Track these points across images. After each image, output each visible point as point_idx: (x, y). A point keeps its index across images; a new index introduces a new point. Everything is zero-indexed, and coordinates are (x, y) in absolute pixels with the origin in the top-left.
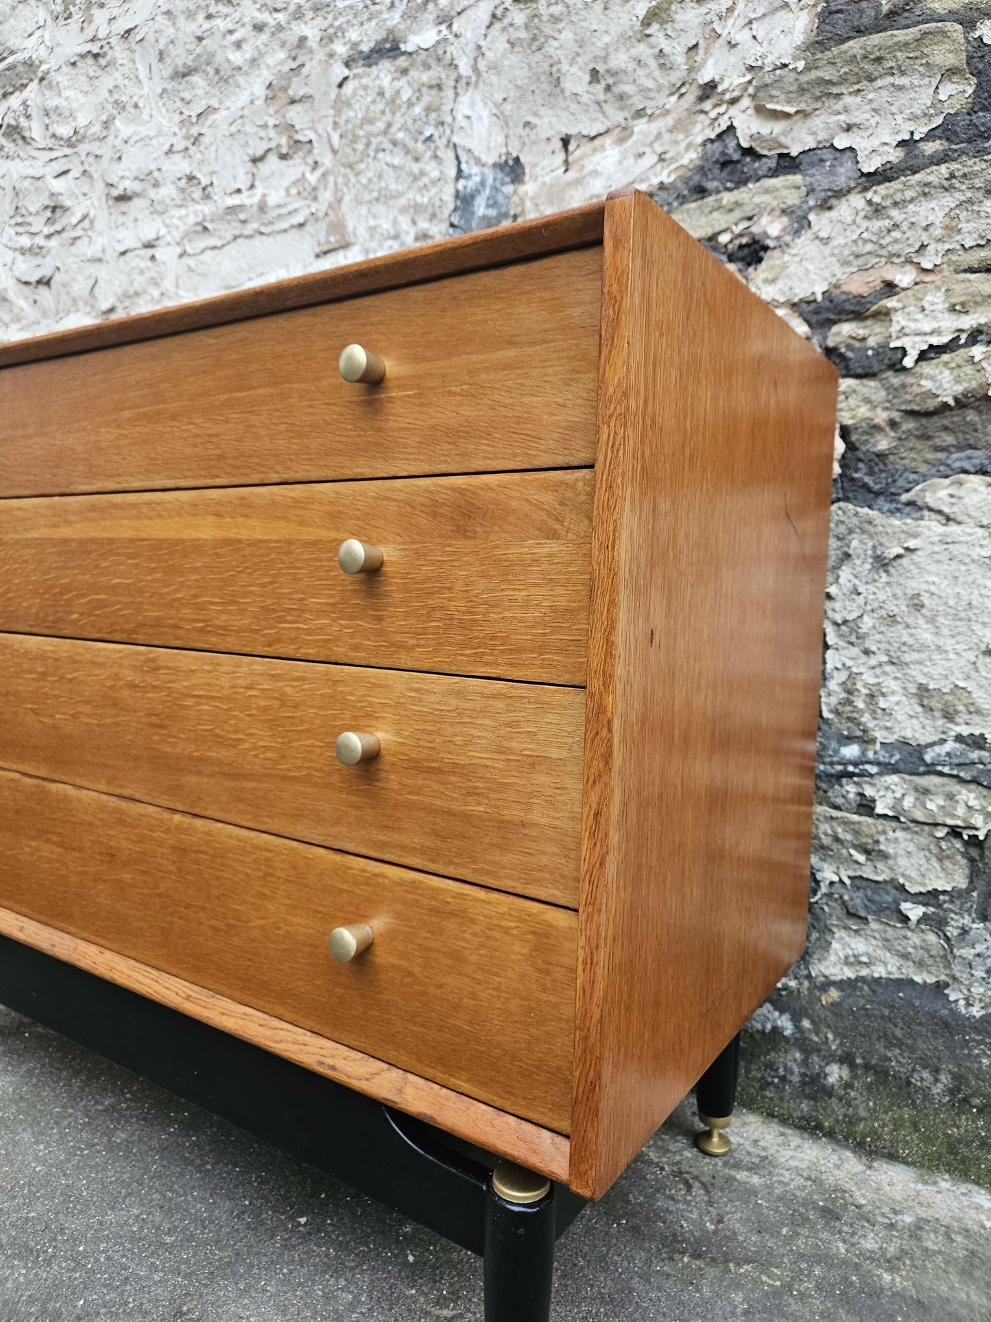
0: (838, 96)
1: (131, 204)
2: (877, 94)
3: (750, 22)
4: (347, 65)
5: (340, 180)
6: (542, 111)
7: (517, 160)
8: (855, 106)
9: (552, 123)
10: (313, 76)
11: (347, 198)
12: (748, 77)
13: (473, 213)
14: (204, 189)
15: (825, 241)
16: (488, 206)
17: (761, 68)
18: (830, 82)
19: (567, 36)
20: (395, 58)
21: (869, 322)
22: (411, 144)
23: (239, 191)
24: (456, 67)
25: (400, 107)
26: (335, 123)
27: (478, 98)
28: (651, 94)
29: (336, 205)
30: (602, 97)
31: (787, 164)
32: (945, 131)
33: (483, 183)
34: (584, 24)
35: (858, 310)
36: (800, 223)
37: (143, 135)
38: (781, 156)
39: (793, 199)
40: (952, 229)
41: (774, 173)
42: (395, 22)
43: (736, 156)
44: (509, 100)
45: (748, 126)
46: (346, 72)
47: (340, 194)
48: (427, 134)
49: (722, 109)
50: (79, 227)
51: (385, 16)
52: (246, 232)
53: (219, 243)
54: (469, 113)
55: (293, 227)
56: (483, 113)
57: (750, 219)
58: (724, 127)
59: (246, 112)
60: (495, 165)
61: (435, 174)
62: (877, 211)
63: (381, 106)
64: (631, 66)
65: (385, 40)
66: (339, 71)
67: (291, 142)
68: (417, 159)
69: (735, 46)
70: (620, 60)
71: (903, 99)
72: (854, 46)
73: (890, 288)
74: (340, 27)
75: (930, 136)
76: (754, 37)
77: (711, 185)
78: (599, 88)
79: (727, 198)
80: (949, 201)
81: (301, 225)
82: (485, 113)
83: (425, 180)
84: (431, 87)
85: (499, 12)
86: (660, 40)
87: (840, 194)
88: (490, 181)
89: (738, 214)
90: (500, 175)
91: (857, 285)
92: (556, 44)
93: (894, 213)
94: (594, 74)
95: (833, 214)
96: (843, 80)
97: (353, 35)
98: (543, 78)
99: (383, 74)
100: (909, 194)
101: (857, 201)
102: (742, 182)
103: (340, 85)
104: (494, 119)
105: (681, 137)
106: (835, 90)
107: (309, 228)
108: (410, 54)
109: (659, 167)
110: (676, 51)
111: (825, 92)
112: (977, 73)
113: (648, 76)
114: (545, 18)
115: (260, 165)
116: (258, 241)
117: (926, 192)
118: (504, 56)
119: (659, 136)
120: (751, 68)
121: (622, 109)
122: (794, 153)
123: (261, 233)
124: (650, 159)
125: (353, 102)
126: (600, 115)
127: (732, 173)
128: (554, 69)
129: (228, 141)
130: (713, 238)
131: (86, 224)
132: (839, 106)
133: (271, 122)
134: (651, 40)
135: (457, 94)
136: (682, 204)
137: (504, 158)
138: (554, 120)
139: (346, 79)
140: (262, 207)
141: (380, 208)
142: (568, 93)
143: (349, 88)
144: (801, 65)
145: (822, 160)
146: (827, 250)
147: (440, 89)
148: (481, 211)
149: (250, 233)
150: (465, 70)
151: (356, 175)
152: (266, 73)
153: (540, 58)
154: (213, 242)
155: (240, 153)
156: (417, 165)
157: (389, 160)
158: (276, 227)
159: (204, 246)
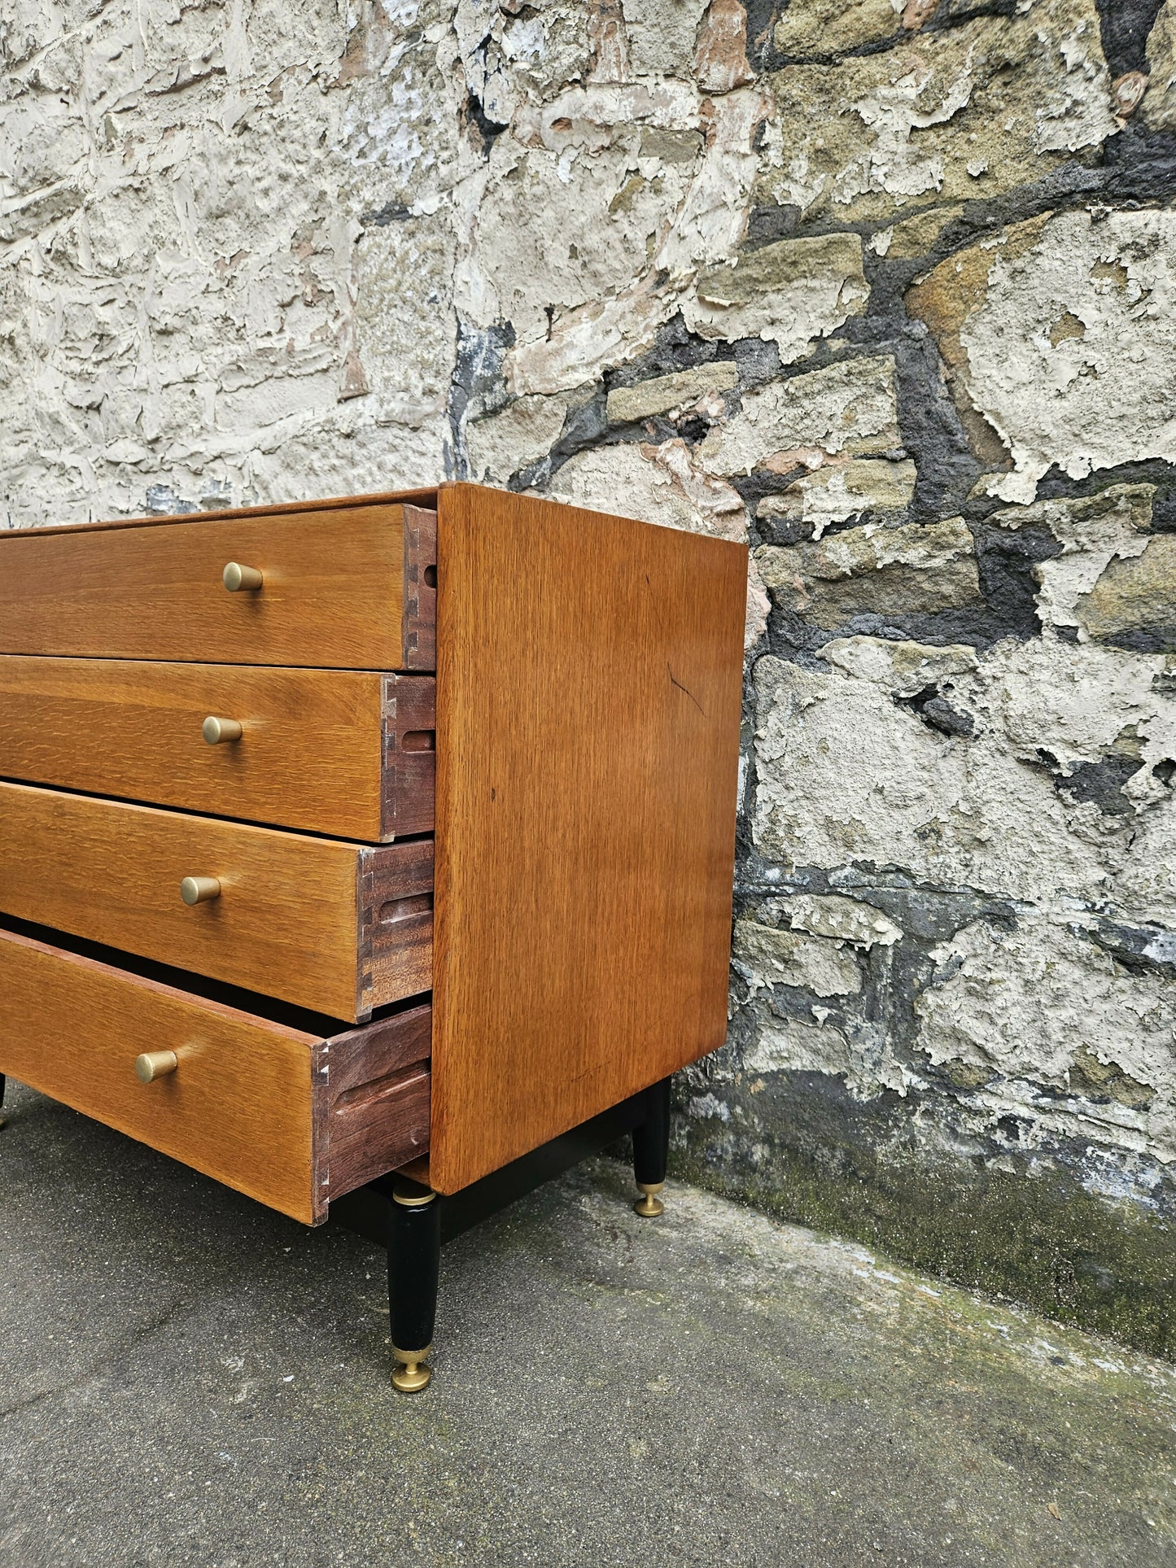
0: (764, 293)
1: (172, 338)
2: (794, 292)
3: (696, 217)
4: (362, 223)
5: (358, 331)
6: (530, 281)
7: (509, 324)
8: (777, 302)
9: (539, 293)
10: (332, 230)
11: (364, 349)
12: (694, 269)
13: (472, 372)
14: (238, 331)
15: (754, 423)
16: (484, 367)
17: (704, 262)
18: (756, 280)
19: (549, 214)
20: (404, 220)
21: (788, 498)
22: (418, 303)
23: (269, 334)
24: (455, 235)
25: (409, 268)
26: (353, 276)
27: (475, 265)
28: (619, 275)
29: (355, 355)
30: (579, 272)
31: (725, 350)
32: (847, 331)
33: (480, 345)
34: (563, 204)
35: (778, 485)
36: (734, 407)
37: (181, 273)
38: (720, 341)
39: (728, 383)
40: (850, 420)
41: (715, 358)
42: (403, 186)
43: (684, 340)
44: (502, 269)
45: (694, 315)
46: (362, 230)
47: (358, 344)
48: (432, 295)
49: (672, 297)
50: (125, 356)
51: (394, 179)
52: (276, 375)
53: (253, 384)
54: (467, 279)
55: (317, 371)
56: (479, 279)
57: (695, 398)
58: (673, 314)
59: (273, 259)
60: (490, 329)
61: (439, 333)
62: (792, 400)
63: (393, 265)
64: (602, 247)
65: (395, 203)
66: (355, 229)
67: (315, 291)
68: (423, 318)
69: (684, 238)
70: (593, 240)
71: (815, 299)
72: (775, 249)
73: (802, 470)
74: (355, 186)
75: (835, 334)
76: (699, 232)
77: (665, 365)
79: (677, 378)
80: (848, 394)
81: (325, 371)
82: (481, 280)
83: (431, 338)
84: (435, 251)
85: (491, 186)
86: (624, 225)
87: (764, 382)
88: (486, 344)
89: (684, 394)
90: (495, 339)
91: (779, 465)
92: (539, 221)
93: (805, 403)
94: (573, 249)
95: (759, 399)
96: (767, 279)
97: (367, 194)
98: (529, 251)
99: (394, 233)
100: (817, 387)
101: (777, 389)
102: (688, 365)
103: (357, 241)
104: (489, 285)
105: (640, 318)
106: (761, 288)
107: (332, 373)
108: (417, 218)
109: (623, 344)
110: (638, 237)
111: (752, 288)
112: (872, 282)
113: (616, 258)
114: (528, 197)
115: (287, 309)
116: (287, 382)
117: (830, 386)
118: (496, 228)
119: (623, 316)
120: (695, 262)
121: (596, 285)
122: (730, 341)
123: (290, 376)
124: (615, 337)
125: (368, 258)
126: (579, 288)
127: (681, 355)
128: (538, 244)
129: (258, 287)
130: (665, 414)
131: (131, 354)
132: (764, 302)
133: (297, 271)
134: (617, 224)
135: (456, 260)
136: (642, 379)
137: (498, 322)
138: (540, 290)
139: (361, 235)
140: (290, 351)
141: (392, 361)
142: (551, 267)
143: (365, 243)
144: (734, 261)
145: (751, 350)
146: (755, 432)
147: (442, 254)
148: (478, 371)
149: (280, 374)
150: (463, 238)
151: (372, 327)
152: (291, 223)
153: (526, 233)
154: (247, 381)
155: (269, 298)
156: (424, 323)
157: (400, 316)
158: (303, 371)
159: (239, 384)
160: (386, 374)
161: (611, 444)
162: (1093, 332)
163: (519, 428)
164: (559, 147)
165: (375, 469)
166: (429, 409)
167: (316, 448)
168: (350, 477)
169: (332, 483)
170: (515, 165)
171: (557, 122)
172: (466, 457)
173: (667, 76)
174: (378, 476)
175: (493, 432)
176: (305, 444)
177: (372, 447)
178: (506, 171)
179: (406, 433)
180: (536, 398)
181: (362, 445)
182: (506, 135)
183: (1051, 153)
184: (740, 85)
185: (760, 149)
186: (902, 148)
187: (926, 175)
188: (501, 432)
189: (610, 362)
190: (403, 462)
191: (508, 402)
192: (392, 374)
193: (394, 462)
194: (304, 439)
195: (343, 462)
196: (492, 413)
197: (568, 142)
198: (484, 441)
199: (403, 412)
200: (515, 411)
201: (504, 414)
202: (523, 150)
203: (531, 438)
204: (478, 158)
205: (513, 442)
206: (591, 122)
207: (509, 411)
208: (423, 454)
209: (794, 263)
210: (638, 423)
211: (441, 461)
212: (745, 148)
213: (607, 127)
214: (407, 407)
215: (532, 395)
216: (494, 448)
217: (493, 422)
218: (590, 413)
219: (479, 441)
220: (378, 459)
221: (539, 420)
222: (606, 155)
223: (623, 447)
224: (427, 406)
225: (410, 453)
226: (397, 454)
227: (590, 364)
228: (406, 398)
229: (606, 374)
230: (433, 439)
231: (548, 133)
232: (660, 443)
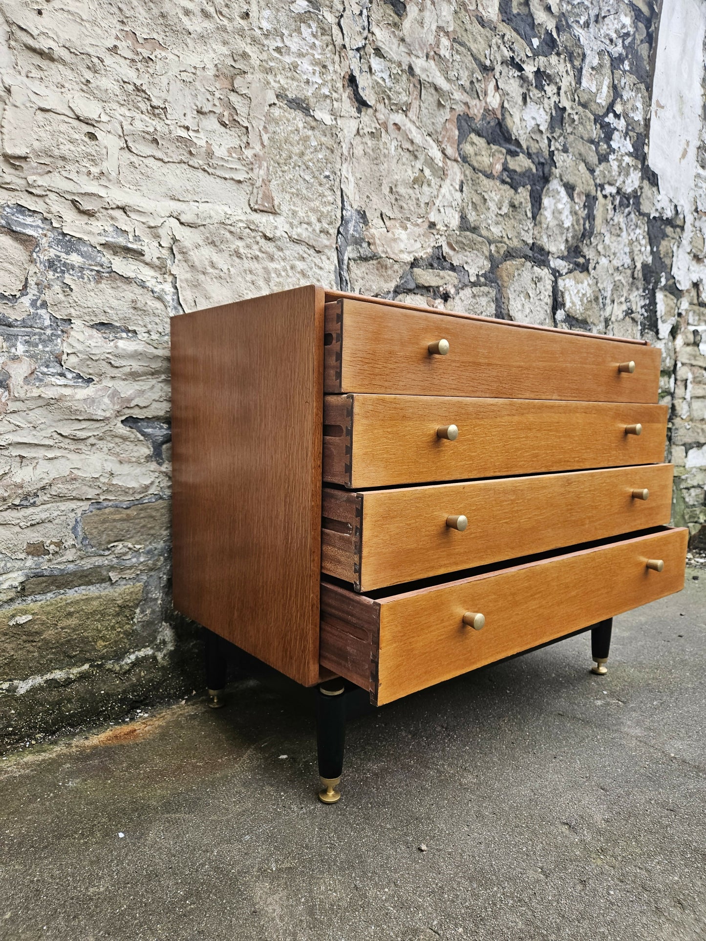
0: (466, 250)
2: (473, 255)
4: (277, 96)
5: (271, 168)
6: (373, 194)
7: (364, 212)
8: (469, 256)
11: (274, 182)
12: (445, 229)
13: (348, 231)
15: (462, 301)
16: (354, 231)
18: (464, 244)
20: (307, 115)
22: (317, 173)
23: (187, 128)
24: (342, 147)
25: (310, 148)
26: (265, 127)
27: (350, 170)
29: (267, 183)
30: (393, 202)
31: (453, 268)
32: (484, 275)
33: (351, 216)
36: (457, 292)
38: (451, 263)
39: (456, 282)
41: (450, 269)
42: (309, 95)
43: (441, 257)
44: (362, 180)
45: (446, 249)
46: (276, 102)
47: (270, 177)
48: (327, 173)
49: (439, 237)
51: (302, 86)
52: (191, 163)
53: (166, 160)
54: (347, 176)
55: (232, 179)
57: (446, 284)
58: (439, 244)
59: (198, 72)
60: (356, 210)
61: (330, 199)
63: (297, 138)
64: (407, 197)
65: (304, 101)
66: (271, 97)
67: (231, 119)
68: (321, 185)
70: (402, 190)
71: (478, 259)
74: (273, 68)
76: (445, 213)
77: (435, 265)
78: (393, 197)
81: (239, 182)
82: (353, 180)
84: (328, 148)
85: (361, 132)
86: (417, 192)
87: (466, 286)
88: (354, 218)
89: (444, 281)
90: (358, 217)
93: (477, 298)
94: (391, 188)
96: (467, 245)
97: (283, 82)
99: (298, 119)
100: (479, 293)
101: (469, 290)
102: (443, 269)
103: (270, 106)
104: (356, 185)
105: (427, 240)
106: (466, 248)
107: (244, 186)
108: (316, 120)
109: (421, 248)
110: (422, 201)
111: (463, 247)
112: (491, 261)
113: (413, 205)
115: (201, 116)
116: (200, 174)
120: (446, 226)
121: (401, 212)
122: (455, 265)
123: (204, 170)
124: (418, 245)
125: (280, 123)
127: (439, 263)
128: (381, 178)
129: (180, 85)
130: (438, 287)
132: (465, 254)
133: (218, 95)
134: (415, 190)
135: (342, 162)
136: (426, 268)
137: (359, 208)
138: (378, 202)
139: (274, 104)
140: (210, 154)
142: (383, 192)
143: (276, 112)
144: (458, 233)
147: (332, 152)
148: (351, 232)
149: (196, 165)
150: (346, 153)
151: (283, 172)
152: (213, 55)
153: (377, 169)
154: (159, 154)
155: (189, 98)
156: (321, 188)
157: (302, 174)
158: (218, 173)
159: (151, 154)
160: (293, 207)
161: (415, 293)
162: (532, 299)
163: (377, 272)
164: (393, 136)
165: (288, 268)
166: (327, 243)
167: (241, 238)
168: (270, 268)
169: (253, 268)
170: (374, 131)
171: (395, 124)
172: (348, 278)
173: (429, 135)
174: (290, 273)
175: (364, 269)
176: (231, 232)
177: (287, 253)
178: (370, 130)
179: (312, 252)
180: (391, 261)
181: (280, 249)
182: (370, 111)
183: (523, 240)
184: (456, 160)
185: (461, 191)
186: (494, 217)
187: (499, 231)
188: (368, 271)
189: (416, 255)
190: (309, 270)
191: (374, 257)
192: (297, 209)
193: (302, 267)
194: (232, 229)
195: (264, 255)
196: (365, 259)
197: (396, 136)
198: (358, 272)
199: (309, 237)
200: (379, 263)
201: (371, 262)
202: (378, 127)
203: (382, 279)
204: (354, 112)
205: (373, 278)
206: (407, 135)
207: (375, 262)
208: (321, 268)
209: (475, 244)
210: (427, 289)
211: (332, 277)
212: (457, 187)
213: (412, 142)
214: (311, 236)
215: (390, 258)
216: (363, 278)
217: (363, 263)
218: (409, 277)
219: (356, 272)
220: (291, 262)
221: (390, 272)
222: (408, 153)
223: (419, 296)
224: (324, 240)
225: (313, 265)
226: (304, 263)
227: (409, 253)
228: (310, 230)
229: (414, 260)
230: (327, 261)
231: (391, 127)
232: (435, 299)
